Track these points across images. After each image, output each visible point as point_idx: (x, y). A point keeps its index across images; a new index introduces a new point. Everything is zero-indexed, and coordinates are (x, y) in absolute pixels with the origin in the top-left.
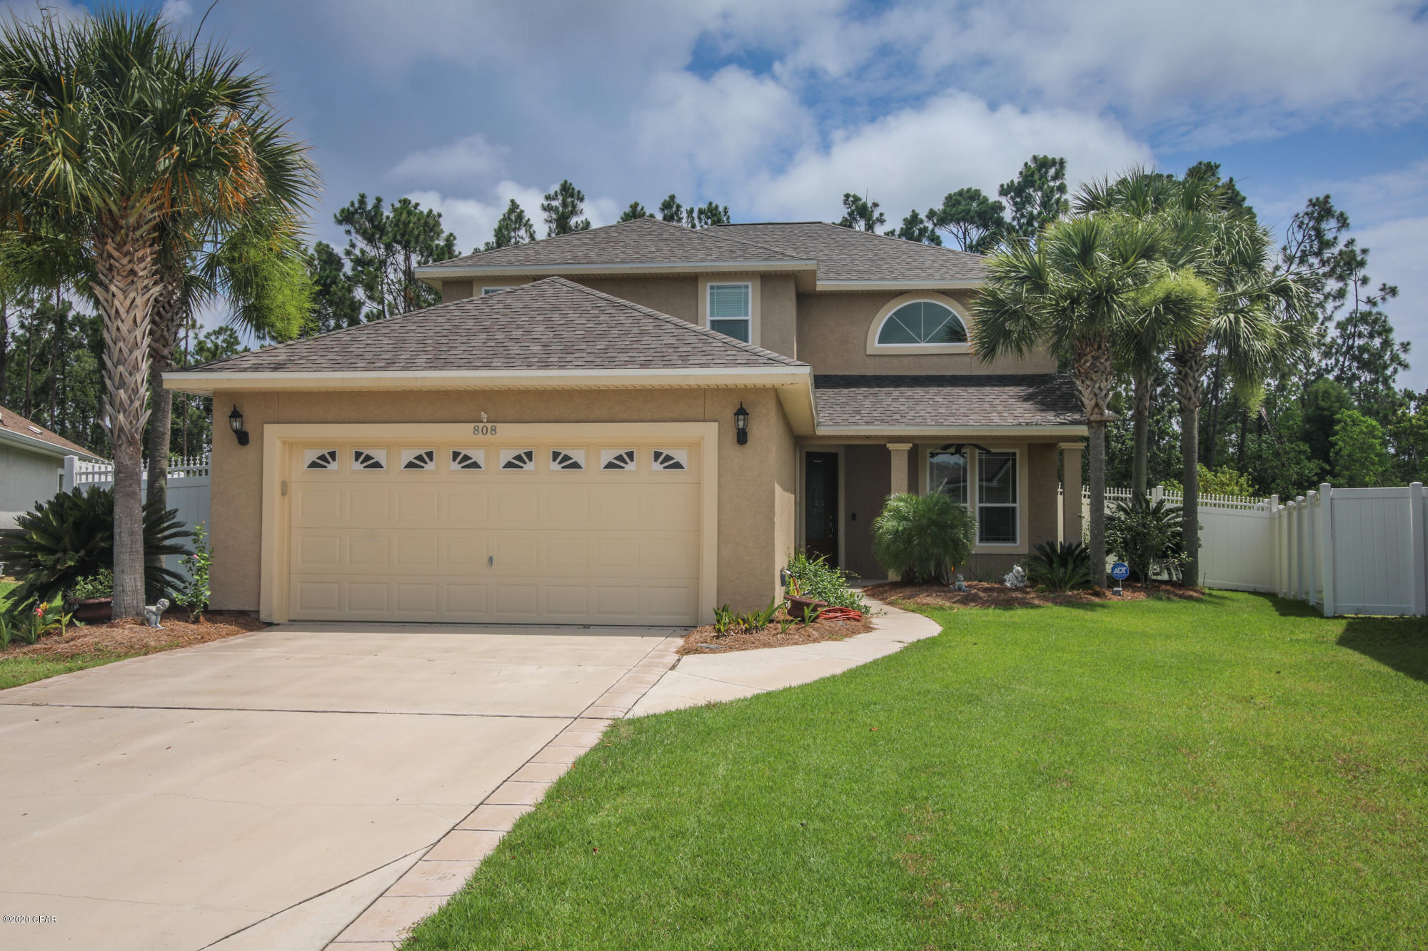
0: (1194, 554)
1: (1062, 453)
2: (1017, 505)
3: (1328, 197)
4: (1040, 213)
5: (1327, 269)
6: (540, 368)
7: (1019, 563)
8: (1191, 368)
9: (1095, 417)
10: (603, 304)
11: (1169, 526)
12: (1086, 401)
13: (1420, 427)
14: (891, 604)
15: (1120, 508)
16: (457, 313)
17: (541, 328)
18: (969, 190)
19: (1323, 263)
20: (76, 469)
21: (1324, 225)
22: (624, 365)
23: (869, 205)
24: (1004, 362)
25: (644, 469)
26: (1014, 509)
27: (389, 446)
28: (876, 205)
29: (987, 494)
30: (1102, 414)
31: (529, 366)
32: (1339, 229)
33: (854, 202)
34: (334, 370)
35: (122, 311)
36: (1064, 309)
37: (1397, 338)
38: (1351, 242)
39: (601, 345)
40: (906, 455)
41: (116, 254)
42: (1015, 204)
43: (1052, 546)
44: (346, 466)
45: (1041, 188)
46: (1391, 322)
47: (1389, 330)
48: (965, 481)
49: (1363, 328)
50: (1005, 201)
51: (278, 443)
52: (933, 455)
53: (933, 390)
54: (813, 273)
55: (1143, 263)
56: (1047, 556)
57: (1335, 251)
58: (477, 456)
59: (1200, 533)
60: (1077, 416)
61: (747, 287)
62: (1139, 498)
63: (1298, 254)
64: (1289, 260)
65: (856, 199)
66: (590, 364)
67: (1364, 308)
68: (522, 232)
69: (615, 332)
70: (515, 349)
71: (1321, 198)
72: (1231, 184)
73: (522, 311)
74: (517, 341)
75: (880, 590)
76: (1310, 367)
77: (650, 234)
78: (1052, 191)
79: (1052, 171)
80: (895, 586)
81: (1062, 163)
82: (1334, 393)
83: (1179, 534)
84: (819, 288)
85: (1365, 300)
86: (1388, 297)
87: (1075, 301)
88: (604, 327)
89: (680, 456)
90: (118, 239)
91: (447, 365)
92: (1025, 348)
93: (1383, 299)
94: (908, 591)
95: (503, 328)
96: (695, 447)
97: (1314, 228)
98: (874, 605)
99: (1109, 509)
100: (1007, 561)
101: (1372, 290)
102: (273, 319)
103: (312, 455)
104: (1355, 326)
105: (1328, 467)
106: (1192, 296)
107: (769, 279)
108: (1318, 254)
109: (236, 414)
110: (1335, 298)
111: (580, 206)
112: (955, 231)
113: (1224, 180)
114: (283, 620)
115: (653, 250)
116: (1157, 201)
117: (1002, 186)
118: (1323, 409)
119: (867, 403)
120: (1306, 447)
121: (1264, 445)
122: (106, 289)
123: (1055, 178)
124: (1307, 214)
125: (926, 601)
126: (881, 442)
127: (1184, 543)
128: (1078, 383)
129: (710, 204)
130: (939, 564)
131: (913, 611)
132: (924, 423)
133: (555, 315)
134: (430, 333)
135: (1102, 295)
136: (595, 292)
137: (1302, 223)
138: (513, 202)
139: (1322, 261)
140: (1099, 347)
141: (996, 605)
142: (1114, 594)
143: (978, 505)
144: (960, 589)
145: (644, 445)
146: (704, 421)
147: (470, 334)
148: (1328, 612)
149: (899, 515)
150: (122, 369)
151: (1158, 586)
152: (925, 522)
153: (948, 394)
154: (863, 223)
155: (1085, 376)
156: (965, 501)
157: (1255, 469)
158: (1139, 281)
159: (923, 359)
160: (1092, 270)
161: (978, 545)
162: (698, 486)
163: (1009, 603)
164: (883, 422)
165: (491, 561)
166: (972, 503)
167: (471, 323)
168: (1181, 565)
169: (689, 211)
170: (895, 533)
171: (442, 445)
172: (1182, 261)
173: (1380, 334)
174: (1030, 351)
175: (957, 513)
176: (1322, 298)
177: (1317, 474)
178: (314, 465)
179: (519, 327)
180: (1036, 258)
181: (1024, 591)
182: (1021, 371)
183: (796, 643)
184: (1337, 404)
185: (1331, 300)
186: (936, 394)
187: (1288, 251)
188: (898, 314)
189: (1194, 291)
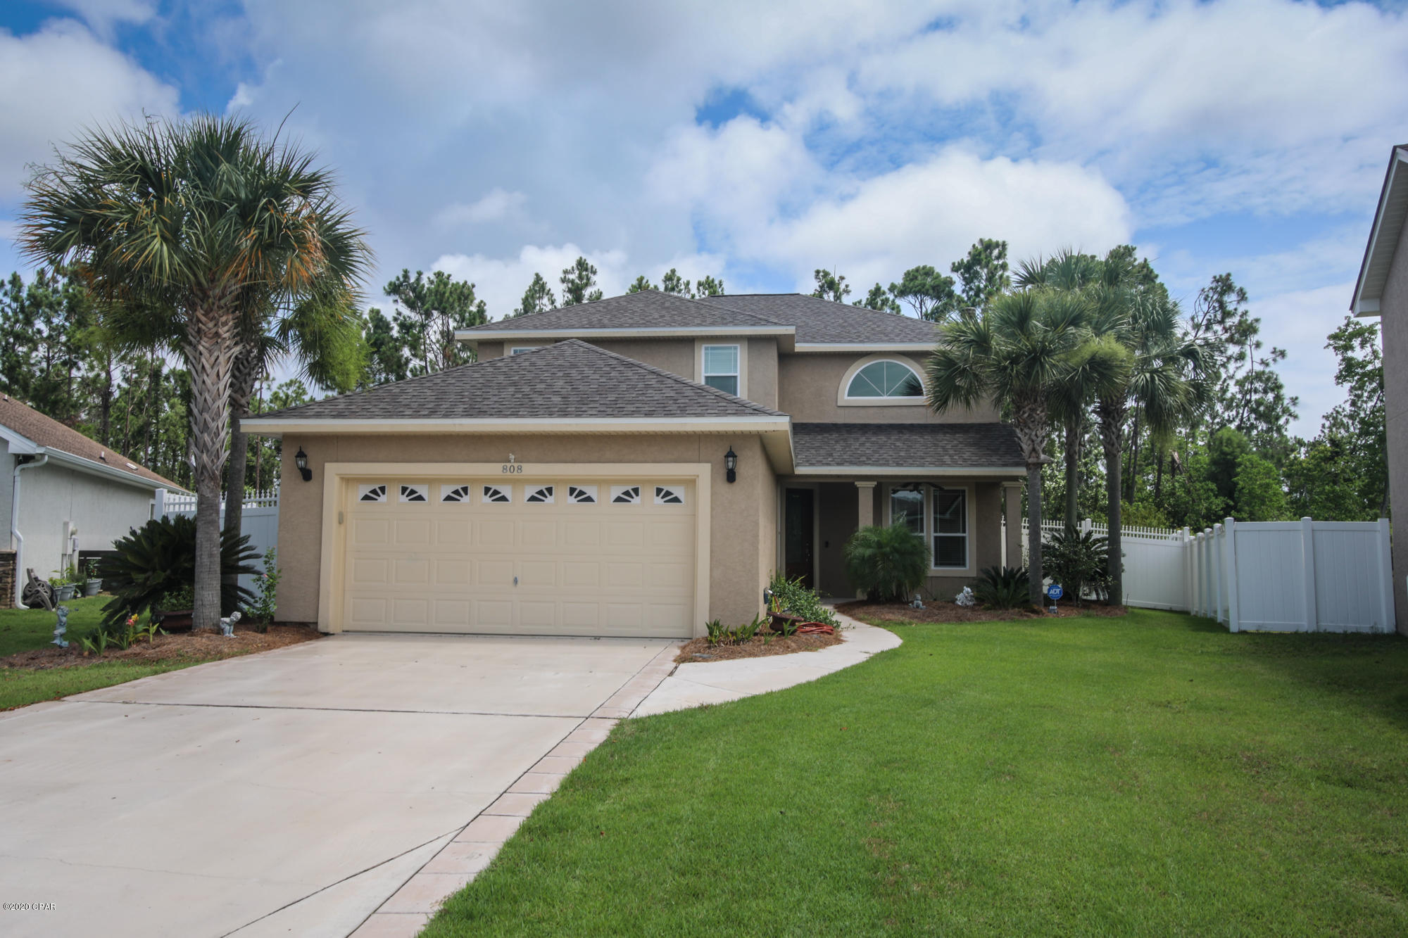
0: (1117, 578)
1: (1005, 490)
2: (966, 535)
3: (1229, 275)
4: (986, 287)
5: (1228, 335)
6: (560, 416)
7: (969, 586)
8: (1114, 419)
9: (1032, 460)
10: (615, 362)
11: (1097, 553)
12: (1024, 446)
13: (1309, 470)
14: (860, 620)
15: (1055, 539)
16: (490, 369)
17: (561, 382)
18: (924, 267)
19: (1226, 330)
20: (165, 500)
21: (1226, 298)
23: (837, 279)
24: (955, 414)
25: (648, 502)
26: (964, 538)
27: (431, 481)
28: (842, 278)
29: (941, 525)
30: (1038, 457)
31: (551, 415)
32: (1239, 302)
33: (824, 277)
35: (207, 366)
36: (1005, 369)
37: (1287, 393)
38: (1246, 313)
39: (612, 397)
40: (872, 491)
41: (203, 319)
42: (965, 279)
43: (997, 570)
44: (394, 498)
45: (987, 266)
46: (1281, 380)
47: (1280, 387)
48: (922, 513)
49: (1258, 385)
50: (956, 277)
51: (337, 479)
52: (894, 492)
53: (894, 436)
54: (792, 339)
55: (1072, 330)
56: (992, 578)
57: (1236, 319)
58: (505, 491)
59: (1123, 560)
60: (1017, 460)
61: (735, 348)
62: (1071, 529)
63: (1205, 322)
64: (1196, 327)
65: (826, 274)
66: (602, 414)
67: (1259, 368)
68: (545, 300)
69: (624, 386)
70: (539, 400)
71: (1224, 275)
72: (1145, 265)
73: (545, 368)
74: (540, 393)
75: (849, 607)
76: (1215, 417)
77: (653, 303)
78: (996, 268)
79: (996, 252)
80: (862, 604)
81: (1004, 245)
82: (1236, 440)
83: (1104, 560)
84: (797, 350)
85: (1259, 361)
86: (1278, 359)
87: (1012, 363)
88: (614, 382)
89: (678, 492)
90: (206, 306)
91: (482, 413)
92: (972, 402)
93: (1274, 360)
94: (873, 609)
95: (529, 382)
96: (691, 483)
97: (1217, 301)
98: (844, 620)
99: (1045, 538)
100: (958, 583)
101: (1265, 353)
102: (334, 373)
103: (366, 490)
104: (1252, 383)
105: (1232, 503)
106: (1114, 357)
107: (752, 340)
108: (1222, 322)
109: (301, 455)
110: (1236, 360)
111: (594, 278)
112: (913, 301)
113: (1140, 260)
114: (338, 631)
115: (657, 316)
116: (1083, 277)
117: (954, 264)
118: (1226, 454)
119: (838, 447)
120: (1213, 486)
121: (1177, 484)
122: (195, 348)
123: (998, 258)
124: (1212, 288)
125: (890, 616)
126: (851, 481)
127: (1110, 568)
128: (1018, 431)
129: (708, 278)
130: (899, 586)
131: (878, 626)
132: (887, 465)
133: (573, 371)
134: (468, 386)
135: (1036, 357)
136: (607, 352)
137: (1207, 296)
138: (537, 275)
139: (1224, 328)
140: (1035, 401)
141: (948, 621)
142: (1050, 611)
143: (933, 534)
144: (918, 607)
145: (649, 482)
146: (699, 462)
147: (501, 387)
148: (1234, 628)
149: (866, 543)
150: (206, 416)
151: (1088, 605)
152: (888, 549)
153: (907, 440)
154: (832, 294)
155: (1023, 425)
156: (922, 531)
157: (1169, 505)
158: (1069, 344)
159: (886, 410)
160: (1028, 335)
161: (933, 569)
162: (694, 516)
163: (960, 620)
164: (852, 463)
165: (516, 581)
166: (928, 532)
167: (502, 378)
168: (1107, 587)
169: (688, 283)
170: (863, 559)
171: (475, 481)
172: (1104, 328)
173: (1272, 390)
174: (977, 402)
175: (915, 542)
176: (1225, 360)
177: (1222, 509)
178: (366, 498)
179: (542, 381)
180: (981, 324)
181: (972, 608)
182: (970, 421)
183: (777, 654)
184: (1238, 450)
185: (1232, 361)
186: (897, 440)
187: (1196, 320)
188: (862, 371)
189: (1115, 353)
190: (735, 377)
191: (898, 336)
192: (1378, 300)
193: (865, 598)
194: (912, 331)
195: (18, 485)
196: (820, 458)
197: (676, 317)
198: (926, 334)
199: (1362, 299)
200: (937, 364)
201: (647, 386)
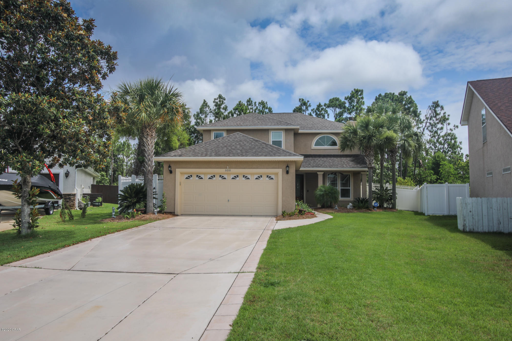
0: (395, 201)
1: (362, 175)
2: (350, 188)
3: (438, 101)
4: (356, 105)
5: (438, 121)
6: (241, 156)
7: (351, 203)
8: (394, 154)
9: (370, 166)
10: (252, 140)
11: (389, 193)
12: (367, 162)
13: (464, 166)
14: (320, 212)
15: (376, 189)
16: (217, 142)
17: (239, 146)
18: (336, 98)
19: (437, 120)
20: (121, 179)
21: (437, 109)
22: (261, 156)
23: (306, 102)
24: (347, 152)
25: (264, 179)
26: (349, 189)
27: (205, 174)
28: (308, 101)
29: (343, 185)
30: (371, 165)
31: (239, 156)
32: (441, 110)
33: (302, 101)
34: (194, 156)
35: (150, 144)
36: (362, 140)
37: (458, 140)
38: (445, 113)
39: (254, 151)
40: (322, 175)
41: (149, 131)
42: (349, 102)
43: (359, 198)
44: (194, 178)
45: (356, 98)
46: (457, 136)
47: (456, 138)
48: (337, 181)
49: (449, 138)
50: (346, 101)
51: (179, 173)
52: (328, 175)
53: (329, 159)
54: (298, 129)
55: (381, 129)
56: (358, 201)
57: (440, 116)
58: (225, 176)
59: (396, 195)
60: (365, 166)
61: (281, 132)
62: (382, 186)
63: (430, 117)
64: (427, 118)
66: (253, 156)
67: (449, 132)
68: (207, 109)
69: (256, 147)
70: (234, 152)
71: (436, 101)
72: (410, 98)
73: (233, 142)
74: (234, 149)
75: (316, 209)
76: (436, 148)
77: (255, 118)
78: (360, 99)
79: (359, 93)
80: (320, 208)
81: (362, 91)
82: (441, 156)
83: (391, 195)
84: (299, 132)
85: (449, 129)
86: (456, 128)
87: (364, 138)
88: (253, 146)
89: (273, 176)
90: (149, 128)
91: (220, 155)
92: (352, 149)
93: (455, 129)
94: (323, 209)
95: (230, 146)
96: (277, 174)
97: (434, 110)
98: (316, 213)
99: (374, 189)
100: (348, 202)
101: (451, 126)
102: (173, 143)
103: (186, 176)
104: (447, 137)
105: (439, 177)
106: (392, 137)
107: (286, 130)
108: (435, 117)
109: (170, 167)
110: (440, 130)
111: (224, 101)
112: (332, 109)
113: (409, 96)
114: (180, 214)
115: (257, 122)
116: (386, 110)
117: (345, 97)
118: (437, 161)
119: (312, 162)
120: (432, 172)
121: (421, 171)
122: (146, 139)
123: (360, 95)
124: (432, 106)
125: (328, 211)
126: (315, 172)
127: (392, 198)
128: (365, 158)
129: (262, 101)
130: (331, 203)
131: (325, 214)
132: (327, 167)
133: (241, 143)
134: (213, 147)
135: (370, 138)
136: (249, 136)
137: (431, 108)
138: (204, 100)
139: (436, 119)
140: (371, 149)
141: (345, 212)
142: (374, 210)
143: (340, 188)
144: (336, 209)
145: (264, 174)
146: (279, 168)
147: (222, 148)
148: (426, 214)
149: (321, 190)
150: (149, 157)
151: (386, 208)
152: (327, 192)
153: (333, 160)
154: (305, 107)
155: (367, 156)
156: (337, 187)
157: (418, 178)
158: (380, 133)
159: (326, 151)
160: (368, 131)
161: (341, 199)
162: (277, 183)
163: (348, 212)
164: (316, 167)
165: (228, 201)
166: (339, 187)
167: (221, 145)
168: (392, 203)
169: (255, 103)
170: (320, 195)
171: (217, 174)
172: (391, 128)
173: (454, 139)
174: (354, 149)
175: (335, 190)
176: (436, 129)
177: (435, 179)
178: (187, 178)
179: (233, 146)
180: (355, 127)
181: (352, 209)
182: (351, 154)
183: (301, 219)
184: (441, 160)
185: (439, 130)
186: (329, 160)
187: (427, 116)
188: (319, 139)
189: (393, 136)
190: (281, 141)
191: (330, 127)
192: (467, 122)
193: (320, 207)
194: (334, 126)
195: (76, 174)
196: (307, 165)
197: (263, 123)
198: (338, 127)
199: (463, 121)
200: (342, 138)
201: (263, 147)
